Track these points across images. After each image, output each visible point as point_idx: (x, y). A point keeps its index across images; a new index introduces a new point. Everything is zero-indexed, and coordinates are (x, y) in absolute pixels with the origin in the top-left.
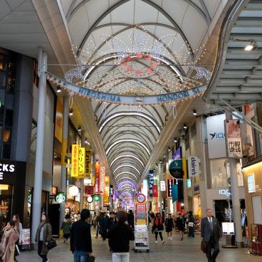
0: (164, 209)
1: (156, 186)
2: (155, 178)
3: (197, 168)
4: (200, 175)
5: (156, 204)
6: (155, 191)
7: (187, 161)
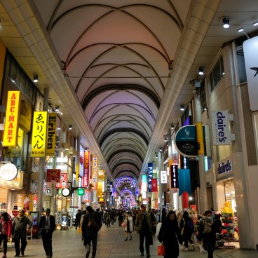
0: (165, 205)
1: (156, 179)
2: (154, 172)
3: (228, 129)
4: (233, 142)
5: (156, 200)
6: (154, 185)
7: (204, 127)
